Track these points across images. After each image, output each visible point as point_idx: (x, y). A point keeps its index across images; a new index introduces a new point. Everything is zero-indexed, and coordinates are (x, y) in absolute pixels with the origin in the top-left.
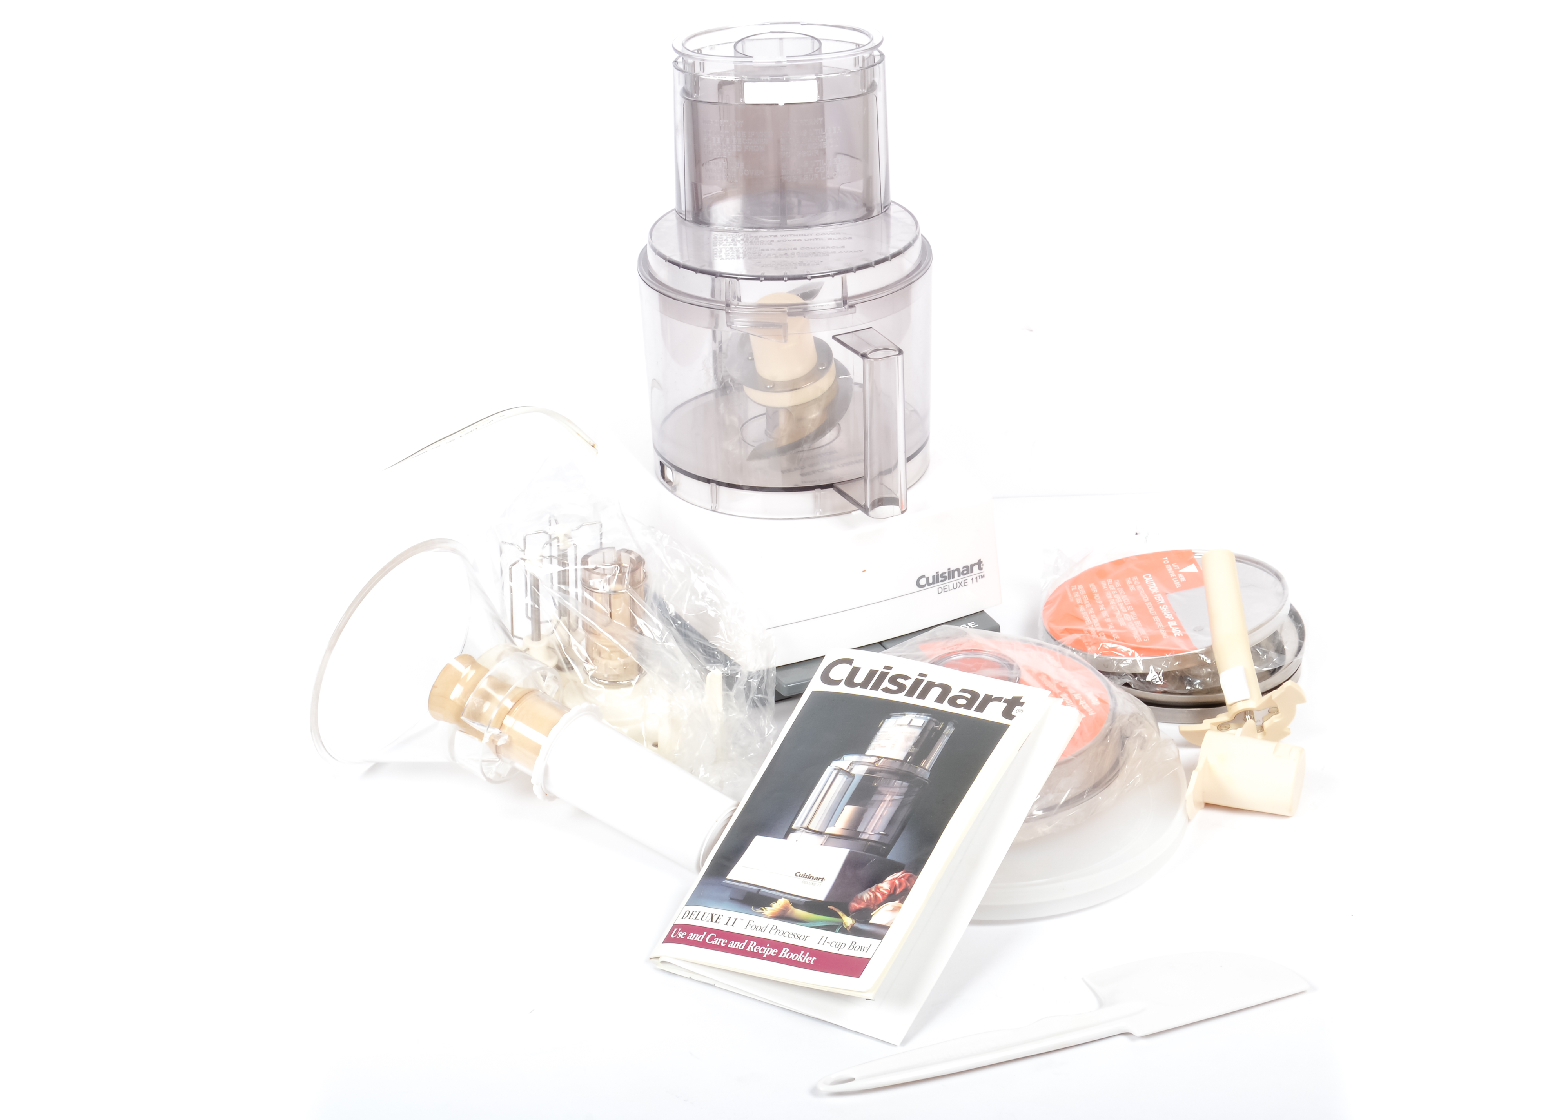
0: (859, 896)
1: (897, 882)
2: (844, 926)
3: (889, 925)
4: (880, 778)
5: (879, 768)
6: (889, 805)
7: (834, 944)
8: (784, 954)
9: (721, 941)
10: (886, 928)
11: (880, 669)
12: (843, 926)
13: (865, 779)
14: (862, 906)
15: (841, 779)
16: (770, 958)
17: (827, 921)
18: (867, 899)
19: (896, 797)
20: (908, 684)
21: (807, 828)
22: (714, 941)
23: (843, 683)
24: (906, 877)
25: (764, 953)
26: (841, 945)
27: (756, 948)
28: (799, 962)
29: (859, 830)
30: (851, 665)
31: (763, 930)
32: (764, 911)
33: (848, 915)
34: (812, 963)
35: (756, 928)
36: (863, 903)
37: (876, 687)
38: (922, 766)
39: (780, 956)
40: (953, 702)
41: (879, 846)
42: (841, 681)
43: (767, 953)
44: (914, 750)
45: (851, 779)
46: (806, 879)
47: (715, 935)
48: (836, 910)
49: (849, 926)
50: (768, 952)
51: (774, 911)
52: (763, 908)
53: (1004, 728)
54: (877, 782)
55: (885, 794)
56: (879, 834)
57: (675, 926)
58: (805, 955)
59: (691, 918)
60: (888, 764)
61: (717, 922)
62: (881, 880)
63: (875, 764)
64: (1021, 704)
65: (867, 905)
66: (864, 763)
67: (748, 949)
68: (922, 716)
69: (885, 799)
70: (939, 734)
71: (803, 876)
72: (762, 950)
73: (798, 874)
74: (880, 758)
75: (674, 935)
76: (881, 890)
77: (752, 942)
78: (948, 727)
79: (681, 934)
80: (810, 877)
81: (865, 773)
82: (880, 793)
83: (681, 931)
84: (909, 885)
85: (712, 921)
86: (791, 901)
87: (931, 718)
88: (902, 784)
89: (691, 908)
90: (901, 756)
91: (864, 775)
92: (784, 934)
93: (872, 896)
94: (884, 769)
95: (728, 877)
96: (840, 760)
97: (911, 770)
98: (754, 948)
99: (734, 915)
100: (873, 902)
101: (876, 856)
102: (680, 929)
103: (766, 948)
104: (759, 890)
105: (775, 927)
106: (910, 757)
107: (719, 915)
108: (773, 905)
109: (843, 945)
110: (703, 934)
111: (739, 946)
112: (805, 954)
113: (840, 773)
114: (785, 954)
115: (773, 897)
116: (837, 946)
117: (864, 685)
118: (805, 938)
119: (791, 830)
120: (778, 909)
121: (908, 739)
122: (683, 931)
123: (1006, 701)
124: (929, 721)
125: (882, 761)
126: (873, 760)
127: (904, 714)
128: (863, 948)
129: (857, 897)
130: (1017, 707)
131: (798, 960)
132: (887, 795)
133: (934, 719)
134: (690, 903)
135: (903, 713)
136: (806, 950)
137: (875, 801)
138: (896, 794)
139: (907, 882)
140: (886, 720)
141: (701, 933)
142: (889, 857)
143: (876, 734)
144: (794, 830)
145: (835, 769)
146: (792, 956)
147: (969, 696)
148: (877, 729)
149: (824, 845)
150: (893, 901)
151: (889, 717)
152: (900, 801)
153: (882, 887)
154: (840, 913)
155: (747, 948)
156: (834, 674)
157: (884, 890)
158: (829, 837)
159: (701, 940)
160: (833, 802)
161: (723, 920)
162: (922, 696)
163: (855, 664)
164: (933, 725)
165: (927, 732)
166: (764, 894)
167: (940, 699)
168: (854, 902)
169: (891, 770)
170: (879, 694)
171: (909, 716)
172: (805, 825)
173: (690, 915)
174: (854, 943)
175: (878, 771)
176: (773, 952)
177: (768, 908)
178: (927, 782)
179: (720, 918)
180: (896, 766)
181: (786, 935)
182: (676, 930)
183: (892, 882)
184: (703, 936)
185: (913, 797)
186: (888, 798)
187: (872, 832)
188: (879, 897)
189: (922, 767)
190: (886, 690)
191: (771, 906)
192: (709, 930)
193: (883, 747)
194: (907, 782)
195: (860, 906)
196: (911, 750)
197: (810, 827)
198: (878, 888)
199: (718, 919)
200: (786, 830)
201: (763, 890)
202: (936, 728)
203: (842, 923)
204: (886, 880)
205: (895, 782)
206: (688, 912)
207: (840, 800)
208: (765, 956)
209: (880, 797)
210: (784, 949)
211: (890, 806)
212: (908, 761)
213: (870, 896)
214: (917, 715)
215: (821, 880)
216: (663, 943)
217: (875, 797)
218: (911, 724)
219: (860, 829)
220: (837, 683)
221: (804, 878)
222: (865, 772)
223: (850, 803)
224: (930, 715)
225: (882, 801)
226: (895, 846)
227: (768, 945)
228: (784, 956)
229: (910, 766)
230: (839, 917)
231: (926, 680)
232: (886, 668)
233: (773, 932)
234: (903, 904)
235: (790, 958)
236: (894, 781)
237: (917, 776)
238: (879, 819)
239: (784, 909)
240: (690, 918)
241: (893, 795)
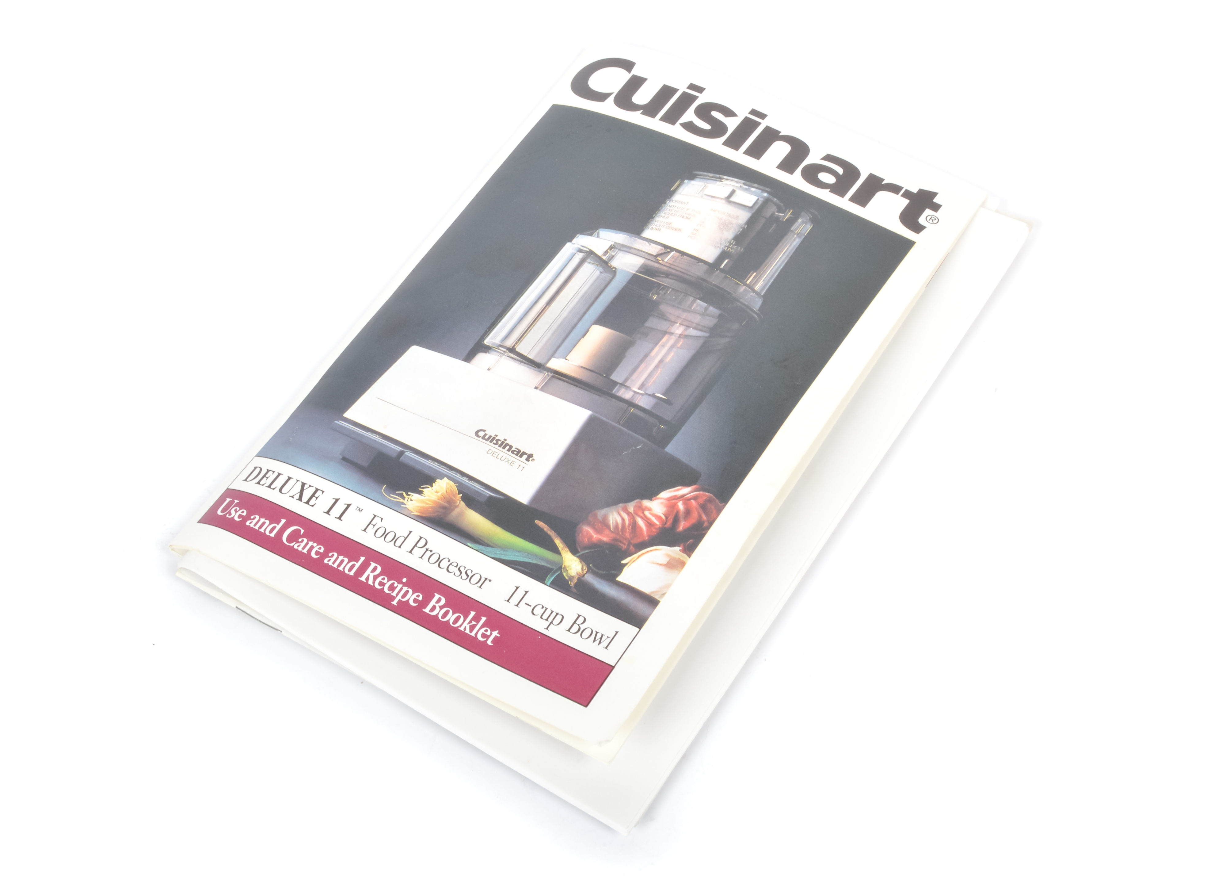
0: (601, 513)
1: (681, 506)
2: (564, 574)
3: (657, 597)
4: (665, 288)
5: (665, 268)
6: (679, 345)
7: (539, 611)
8: (434, 608)
9: (312, 547)
10: (652, 602)
11: (682, 88)
12: (561, 573)
13: (635, 281)
14: (605, 539)
15: (589, 271)
16: (403, 610)
17: (529, 554)
18: (616, 526)
19: (692, 332)
20: (732, 124)
21: (512, 350)
22: (297, 542)
23: (611, 99)
24: (701, 501)
25: (394, 594)
26: (554, 617)
27: (379, 579)
28: (463, 633)
29: (614, 377)
30: (630, 72)
31: (398, 543)
32: (405, 502)
33: (574, 552)
34: (489, 642)
35: (385, 535)
36: (607, 532)
37: (671, 118)
38: (748, 282)
39: (427, 610)
40: (811, 174)
41: (652, 420)
42: (608, 95)
43: (399, 597)
44: (735, 250)
45: (608, 276)
46: (497, 446)
47: (302, 531)
48: (551, 533)
49: (573, 577)
50: (403, 596)
51: (424, 505)
52: (404, 494)
53: (906, 245)
54: (658, 294)
55: (673, 319)
56: (653, 396)
57: (230, 493)
58: (478, 622)
59: (261, 483)
60: (682, 264)
61: (311, 503)
62: (651, 495)
63: (658, 258)
64: (936, 207)
65: (615, 540)
66: (638, 253)
67: (363, 579)
68: (753, 189)
69: (672, 331)
70: (784, 229)
71: (490, 439)
72: (392, 588)
73: (481, 434)
74: (668, 249)
75: (222, 512)
76: (647, 513)
77: (373, 565)
78: (800, 220)
79: (236, 511)
80: (504, 445)
81: (637, 272)
82: (663, 317)
83: (237, 505)
84: (704, 518)
85: (300, 499)
86: (462, 489)
87: (771, 197)
88: (706, 309)
89: (266, 464)
90: (709, 254)
91: (635, 275)
92: (439, 561)
93: (627, 522)
94: (673, 271)
95: (347, 415)
96: (591, 235)
97: (727, 285)
98: (375, 577)
99: (347, 496)
100: (628, 535)
101: (645, 440)
102: (236, 501)
103: (400, 586)
104: (402, 453)
105: (422, 543)
106: (727, 261)
107: (317, 490)
108: (424, 490)
109: (559, 618)
110: (278, 523)
111: (347, 567)
112: (477, 619)
113: (589, 260)
114: (438, 609)
115: (426, 471)
116: (545, 617)
117: (650, 109)
118: (482, 581)
119: (481, 347)
120: (435, 502)
121: (724, 226)
122: (241, 506)
123: (907, 194)
124: (766, 202)
125: (672, 257)
126: (654, 250)
127: (721, 178)
128: (599, 636)
129: (595, 516)
130: (928, 212)
131: (462, 629)
132: (675, 323)
133: (775, 199)
134: (265, 453)
135: (718, 176)
136: (482, 609)
137: (651, 329)
138: (694, 325)
139: (701, 511)
140: (686, 181)
141: (274, 520)
142: (670, 449)
143: (665, 203)
144: (487, 349)
145: (580, 251)
146: (451, 617)
147: (840, 171)
148: (669, 194)
149: (542, 389)
150: (671, 544)
151: (692, 177)
152: (701, 341)
153: (649, 509)
154: (558, 542)
155: (361, 576)
156: (596, 82)
157: (653, 515)
158: (553, 377)
159: (272, 535)
160: (570, 312)
161: (324, 502)
162: (756, 151)
163: (636, 71)
164: (771, 210)
165: (762, 221)
166: (411, 463)
167: (788, 165)
168: (589, 524)
169: (688, 277)
170: (676, 131)
171: (728, 185)
172: (510, 343)
173: (260, 476)
174: (581, 620)
175: (663, 273)
176: (412, 597)
177: (415, 496)
178: (756, 316)
179: (316, 495)
180: (698, 271)
181: (444, 564)
182: (228, 500)
183: (671, 504)
184: (278, 527)
185: (727, 340)
186: (678, 330)
187: (640, 388)
188: (640, 528)
189: (748, 286)
190: (690, 127)
191: (420, 493)
192: (293, 518)
193: (676, 229)
194: (718, 308)
195: (600, 537)
196: (728, 247)
197: (519, 349)
198: (641, 509)
199: (314, 498)
200: (471, 344)
201: (408, 454)
202: (778, 218)
203: (560, 567)
204: (659, 496)
205: (694, 302)
206: (258, 470)
207: (583, 311)
208: (395, 603)
209: (663, 325)
210: (437, 596)
211: (681, 348)
212: (722, 267)
213: (623, 520)
214: (744, 184)
215: (525, 457)
216: (199, 522)
217: (652, 322)
218: (733, 199)
219: (617, 376)
220: (601, 97)
221: (492, 444)
222: (636, 269)
223: (601, 320)
224: (768, 190)
225: (665, 333)
226: (683, 428)
227: (404, 580)
228: (434, 613)
229: (726, 277)
230: (556, 550)
231: (764, 124)
232: (692, 87)
233: (418, 552)
234: (689, 556)
235: (446, 619)
236: (691, 299)
237: (738, 301)
238: (657, 367)
239: (446, 505)
240: (258, 483)
241: (688, 327)
